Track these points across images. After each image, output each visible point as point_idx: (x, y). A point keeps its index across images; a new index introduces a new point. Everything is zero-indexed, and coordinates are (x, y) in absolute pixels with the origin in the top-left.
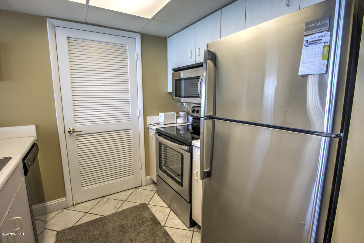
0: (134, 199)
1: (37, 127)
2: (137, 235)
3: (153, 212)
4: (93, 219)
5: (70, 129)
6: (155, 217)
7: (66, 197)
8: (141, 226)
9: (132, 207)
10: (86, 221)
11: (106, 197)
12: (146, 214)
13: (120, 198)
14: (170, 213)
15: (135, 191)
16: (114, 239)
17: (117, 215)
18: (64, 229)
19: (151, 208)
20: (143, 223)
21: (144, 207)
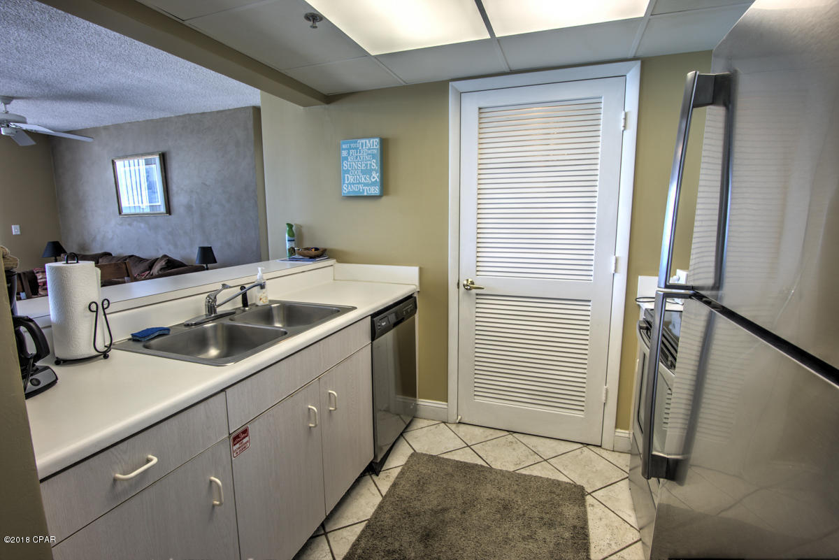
0: (566, 466)
1: (421, 270)
2: (524, 538)
3: (590, 516)
4: (472, 462)
5: (467, 280)
6: (587, 529)
7: (447, 402)
8: (544, 527)
9: (550, 479)
10: (457, 459)
11: (514, 435)
12: (569, 511)
13: (540, 449)
14: (633, 546)
15: (578, 451)
16: (479, 518)
17: (511, 479)
18: (424, 452)
19: (593, 506)
20: (551, 525)
21: (578, 495)
